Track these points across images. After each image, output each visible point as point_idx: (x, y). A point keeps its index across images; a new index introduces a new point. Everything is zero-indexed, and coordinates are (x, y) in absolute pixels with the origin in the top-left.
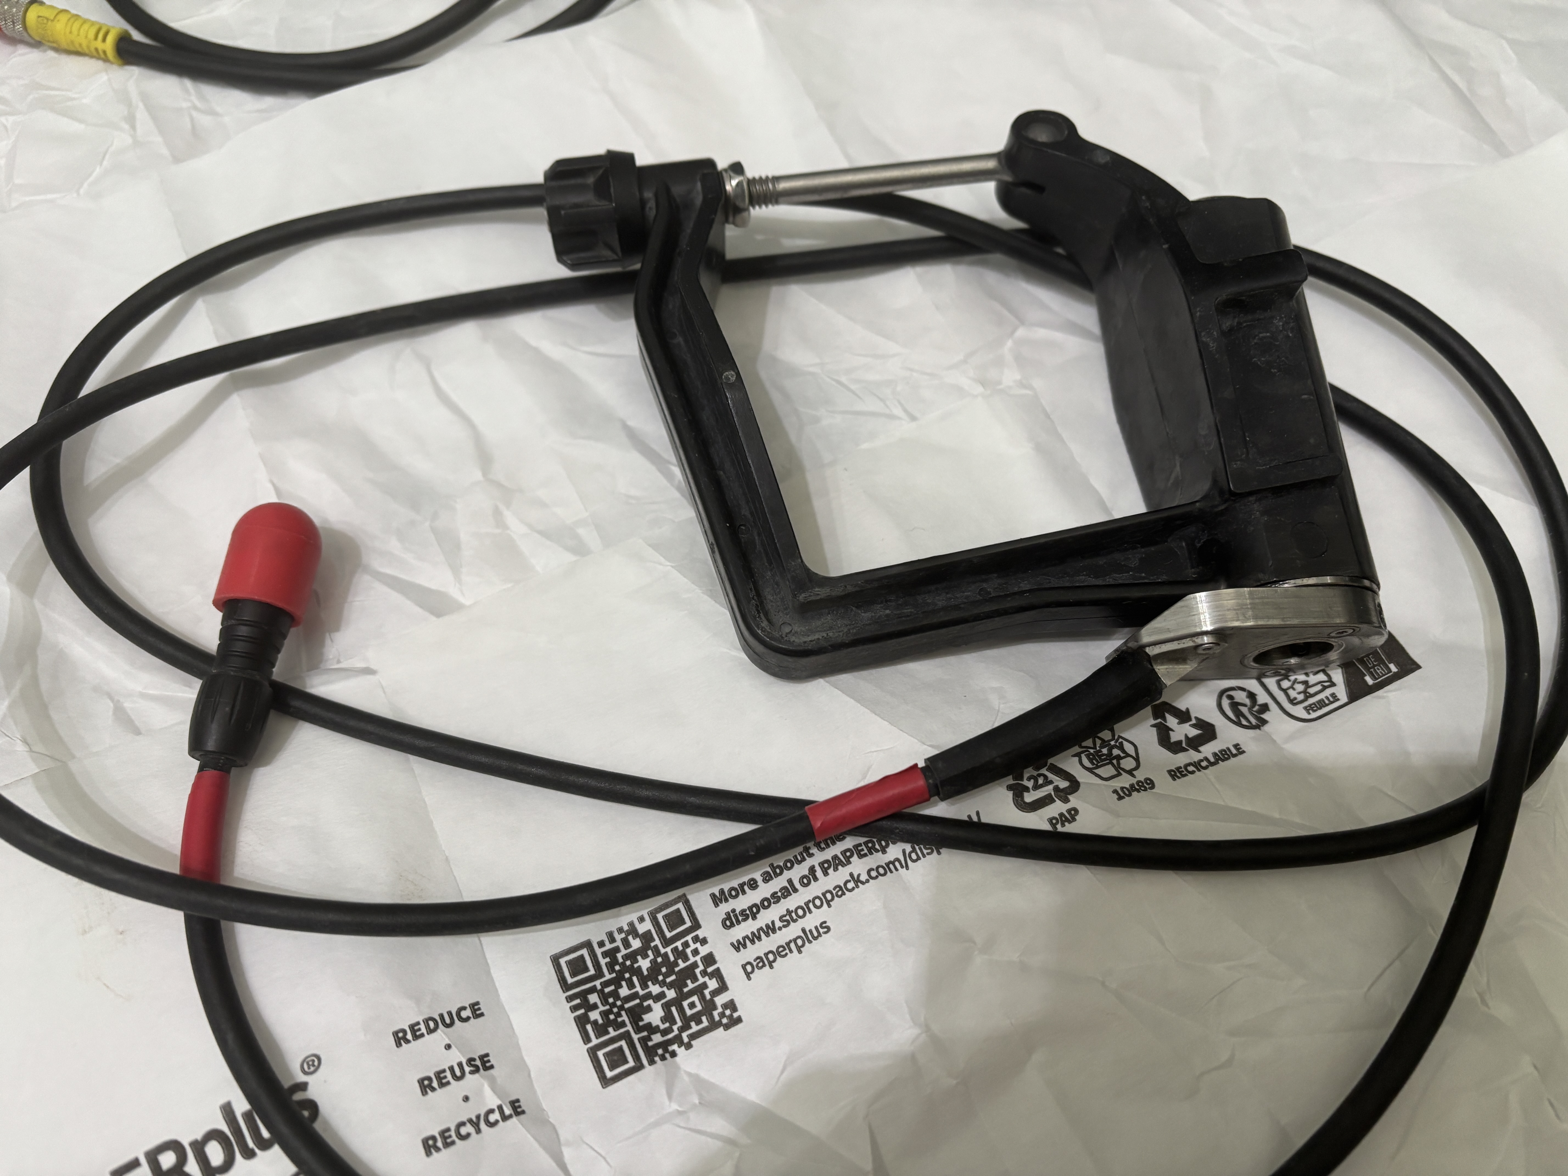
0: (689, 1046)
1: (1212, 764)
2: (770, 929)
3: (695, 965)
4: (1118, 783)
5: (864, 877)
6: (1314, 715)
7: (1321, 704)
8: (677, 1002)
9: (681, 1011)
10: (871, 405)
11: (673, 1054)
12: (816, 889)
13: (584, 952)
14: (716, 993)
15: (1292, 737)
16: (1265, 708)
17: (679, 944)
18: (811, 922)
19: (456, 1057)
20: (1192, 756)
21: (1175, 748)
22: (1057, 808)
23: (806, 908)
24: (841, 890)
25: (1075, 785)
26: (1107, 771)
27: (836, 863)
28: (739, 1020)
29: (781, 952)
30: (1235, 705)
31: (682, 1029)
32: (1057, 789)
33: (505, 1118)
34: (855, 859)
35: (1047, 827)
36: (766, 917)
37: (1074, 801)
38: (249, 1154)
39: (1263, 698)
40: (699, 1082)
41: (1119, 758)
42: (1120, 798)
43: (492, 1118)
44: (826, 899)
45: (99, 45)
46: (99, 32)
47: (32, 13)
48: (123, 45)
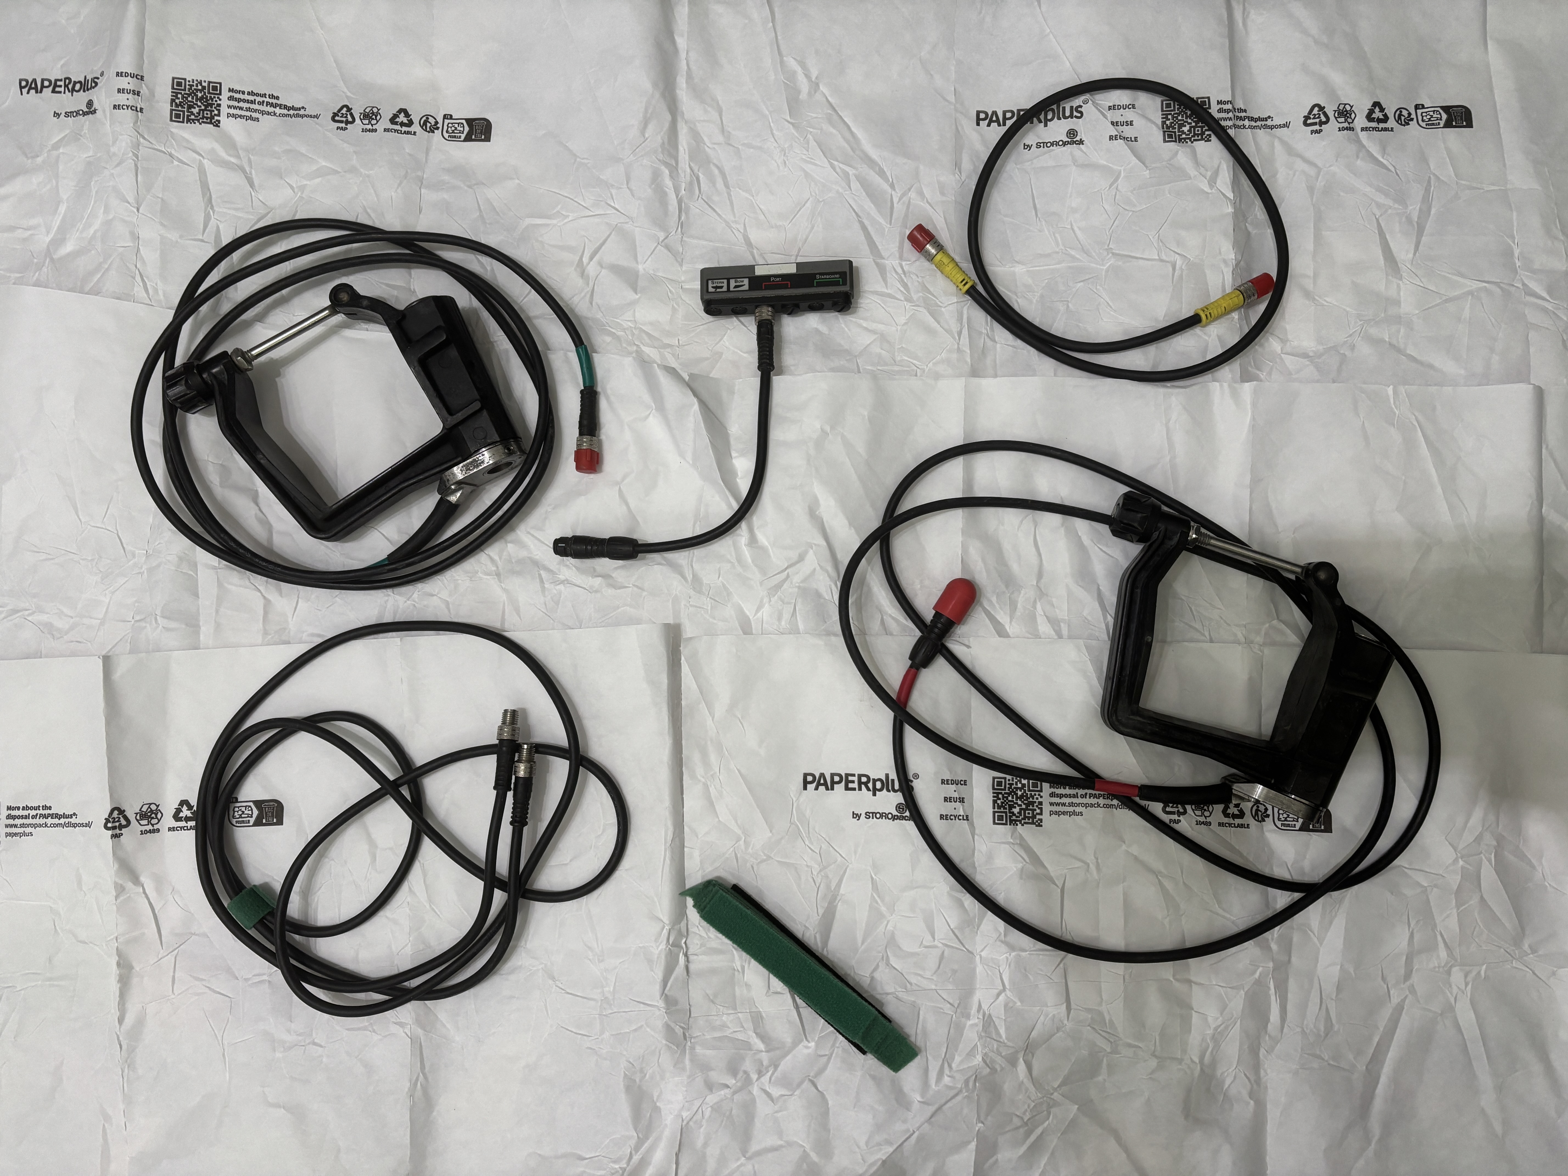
0: (1023, 825)
1: (1235, 827)
2: (1064, 804)
3: (1035, 802)
4: (1199, 819)
5: (1101, 806)
6: (1283, 828)
7: (1288, 825)
8: (1025, 810)
9: (1025, 813)
10: (1198, 626)
11: (1017, 825)
12: (1084, 801)
13: (1003, 780)
14: (1038, 814)
15: (1270, 831)
16: (1268, 816)
17: (1033, 793)
18: (1078, 809)
19: (956, 795)
20: (1231, 821)
21: (1226, 815)
22: (1175, 817)
23: (1078, 805)
24: (1092, 805)
25: (1185, 812)
26: (1198, 813)
27: (1095, 796)
28: (1041, 826)
29: (1064, 813)
30: (1257, 810)
31: (1022, 819)
32: (1178, 811)
33: (964, 819)
34: (1101, 798)
35: (1167, 821)
36: (1064, 800)
37: (1181, 818)
38: (888, 791)
39: (1270, 812)
40: (1021, 837)
41: (1205, 810)
42: (1197, 824)
43: (960, 818)
44: (1086, 806)
45: (961, 286)
46: (964, 280)
47: (939, 257)
48: (971, 291)
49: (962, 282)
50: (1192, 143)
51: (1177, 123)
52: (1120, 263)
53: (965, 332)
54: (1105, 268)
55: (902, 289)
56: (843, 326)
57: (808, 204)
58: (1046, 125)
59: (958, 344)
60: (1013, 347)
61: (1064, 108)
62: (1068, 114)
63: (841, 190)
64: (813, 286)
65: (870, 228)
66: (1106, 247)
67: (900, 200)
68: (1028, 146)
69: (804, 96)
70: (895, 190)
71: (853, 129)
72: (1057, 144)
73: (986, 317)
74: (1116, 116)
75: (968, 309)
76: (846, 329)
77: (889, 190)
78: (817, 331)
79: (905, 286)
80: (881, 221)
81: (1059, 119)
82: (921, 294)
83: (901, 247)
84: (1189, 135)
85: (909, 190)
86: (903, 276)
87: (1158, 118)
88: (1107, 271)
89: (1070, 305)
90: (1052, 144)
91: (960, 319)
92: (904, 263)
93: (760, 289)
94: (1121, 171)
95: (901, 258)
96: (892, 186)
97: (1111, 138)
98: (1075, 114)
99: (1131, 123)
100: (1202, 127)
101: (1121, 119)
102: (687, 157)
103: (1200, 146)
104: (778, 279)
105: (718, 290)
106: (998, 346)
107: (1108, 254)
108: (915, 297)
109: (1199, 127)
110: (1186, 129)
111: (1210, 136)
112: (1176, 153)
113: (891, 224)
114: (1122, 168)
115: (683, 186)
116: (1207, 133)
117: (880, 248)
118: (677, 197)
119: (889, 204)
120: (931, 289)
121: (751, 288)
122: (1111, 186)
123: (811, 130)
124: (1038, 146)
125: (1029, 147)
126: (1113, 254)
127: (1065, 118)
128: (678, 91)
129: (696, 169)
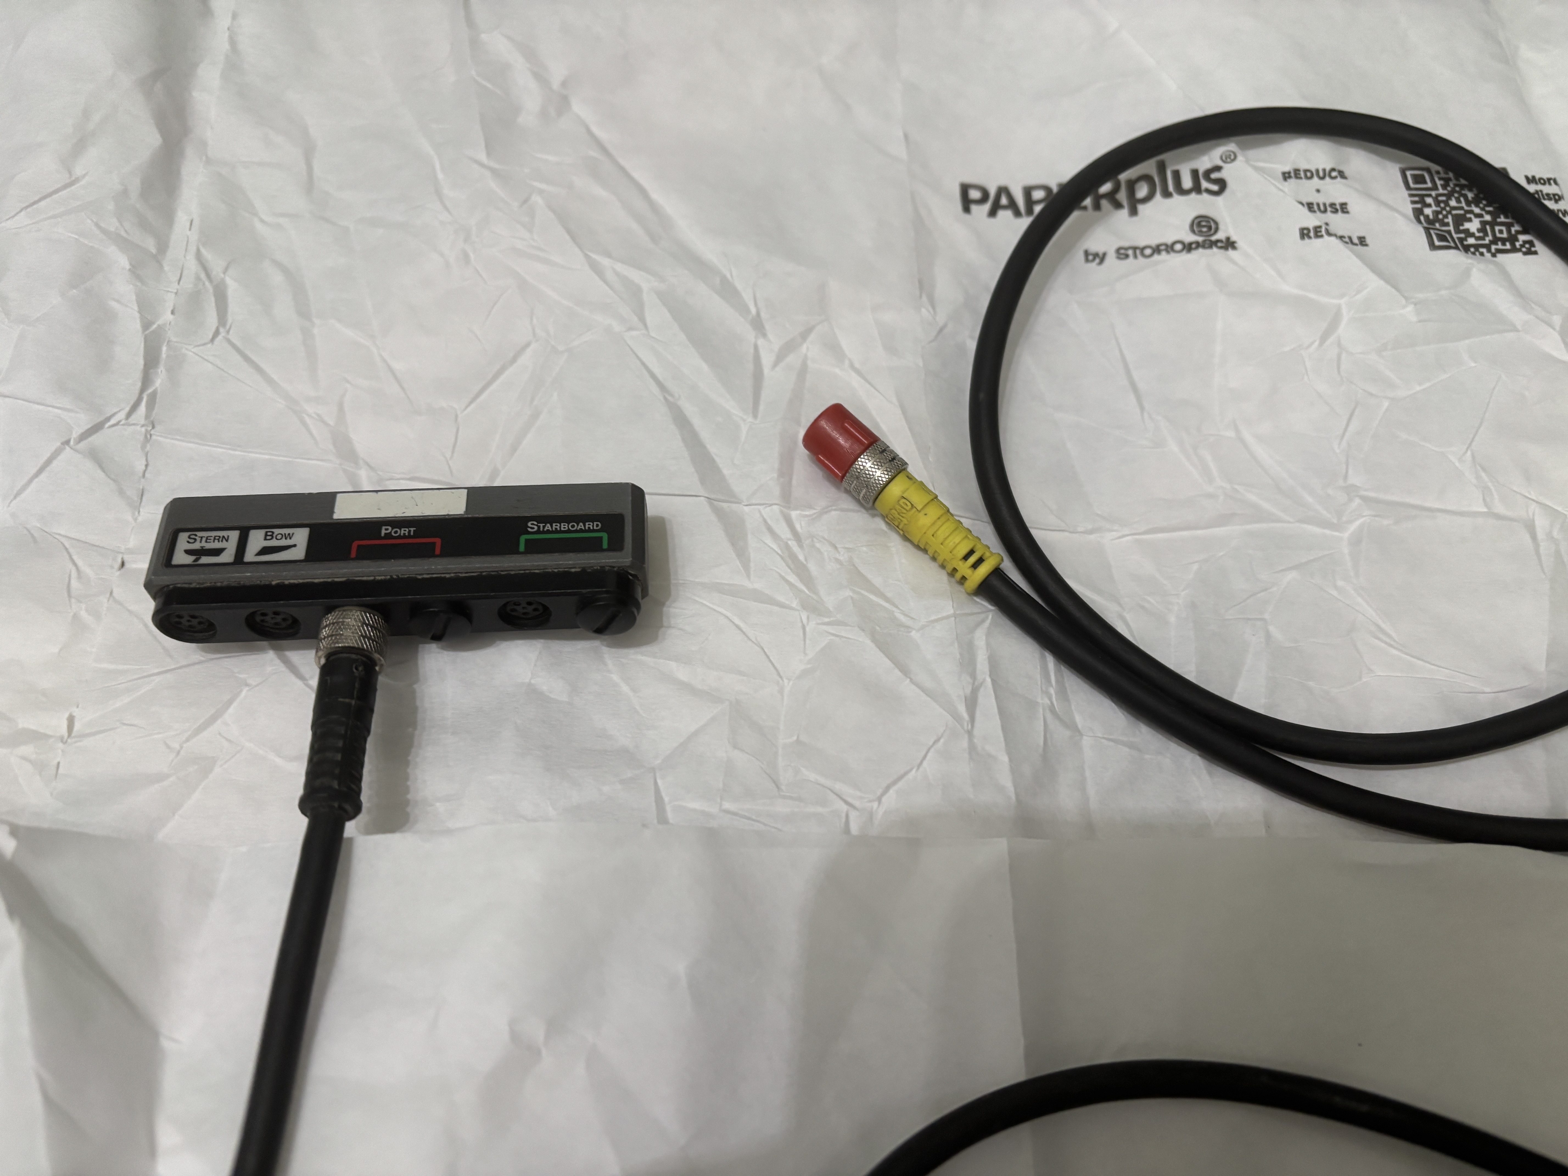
45: (964, 568)
46: (971, 552)
47: (896, 489)
48: (996, 583)
49: (966, 558)
50: (1494, 255)
51: (1449, 212)
52: (1386, 522)
53: (987, 700)
54: (1346, 535)
55: (792, 578)
56: (615, 677)
57: (525, 359)
58: (1134, 212)
59: (970, 733)
60: (1131, 746)
61: (1177, 175)
62: (1187, 183)
63: (617, 327)
64: (515, 551)
65: (697, 422)
66: (1341, 483)
67: (779, 358)
68: (1096, 255)
69: (529, 117)
70: (764, 335)
71: (655, 196)
72: (1169, 248)
73: (1043, 657)
74: (1308, 189)
75: (988, 634)
76: (625, 688)
77: (750, 335)
78: (533, 693)
79: (801, 570)
80: (730, 405)
81: (1167, 194)
82: (848, 593)
83: (785, 472)
84: (1483, 238)
85: (804, 335)
86: (793, 544)
87: (1404, 203)
88: (1356, 541)
89: (1271, 628)
90: (1157, 250)
91: (968, 663)
92: (794, 514)
93: (344, 556)
94: (1339, 308)
95: (787, 498)
96: (758, 325)
97: (1304, 233)
98: (1205, 184)
99: (1344, 208)
100: (1509, 226)
101: (1320, 199)
102: (194, 236)
103: (1514, 262)
104: (404, 531)
105: (205, 560)
106: (1086, 742)
107: (1351, 500)
108: (830, 601)
109: (1502, 224)
110: (1473, 226)
111: (1531, 244)
112: (1467, 273)
113: (755, 416)
114: (1342, 301)
115: (170, 301)
116: (1522, 238)
117: (726, 472)
118: (146, 325)
119: (750, 366)
120: (877, 581)
121: (314, 553)
122: (1323, 339)
123: (543, 186)
124: (1122, 254)
125: (1101, 258)
126: (1364, 499)
127: (1182, 191)
128: (195, 94)
129: (217, 265)
